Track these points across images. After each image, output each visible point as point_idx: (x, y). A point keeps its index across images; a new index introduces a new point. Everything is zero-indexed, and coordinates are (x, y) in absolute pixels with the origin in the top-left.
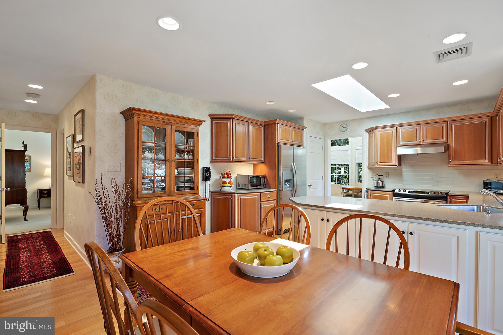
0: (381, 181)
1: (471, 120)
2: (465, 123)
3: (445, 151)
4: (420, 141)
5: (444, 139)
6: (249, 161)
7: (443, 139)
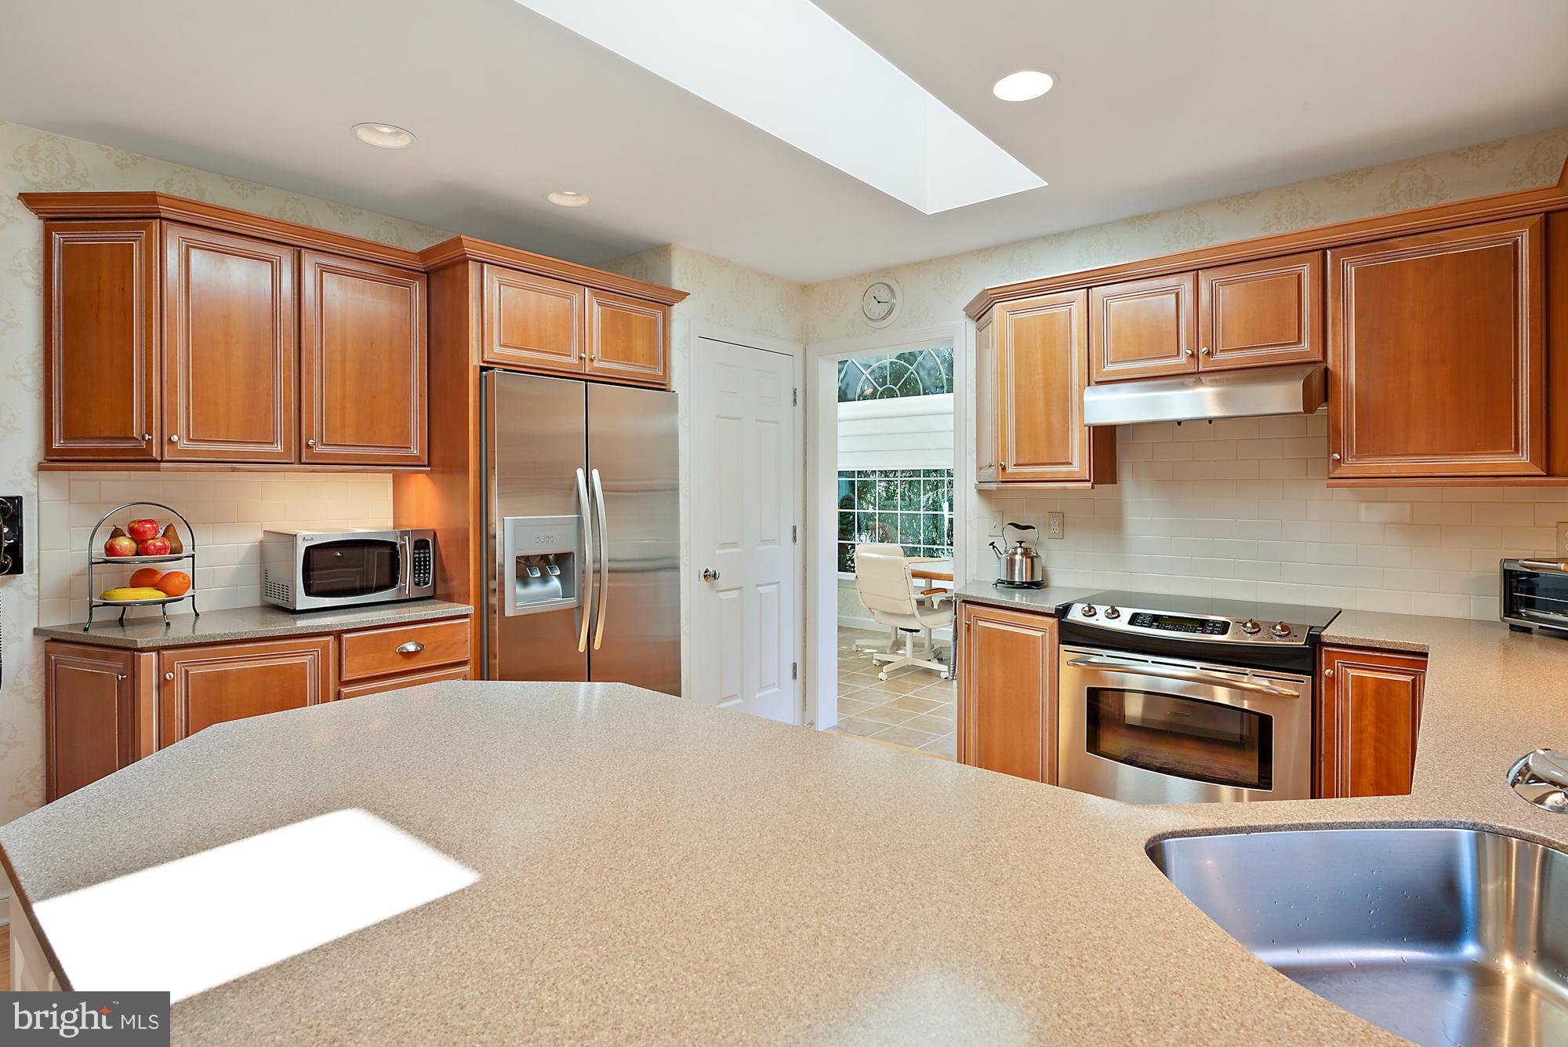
0: (1026, 553)
1: (1443, 238)
2: (1412, 251)
3: (1309, 407)
4: (1192, 355)
5: (1306, 346)
6: (304, 460)
7: (1299, 341)
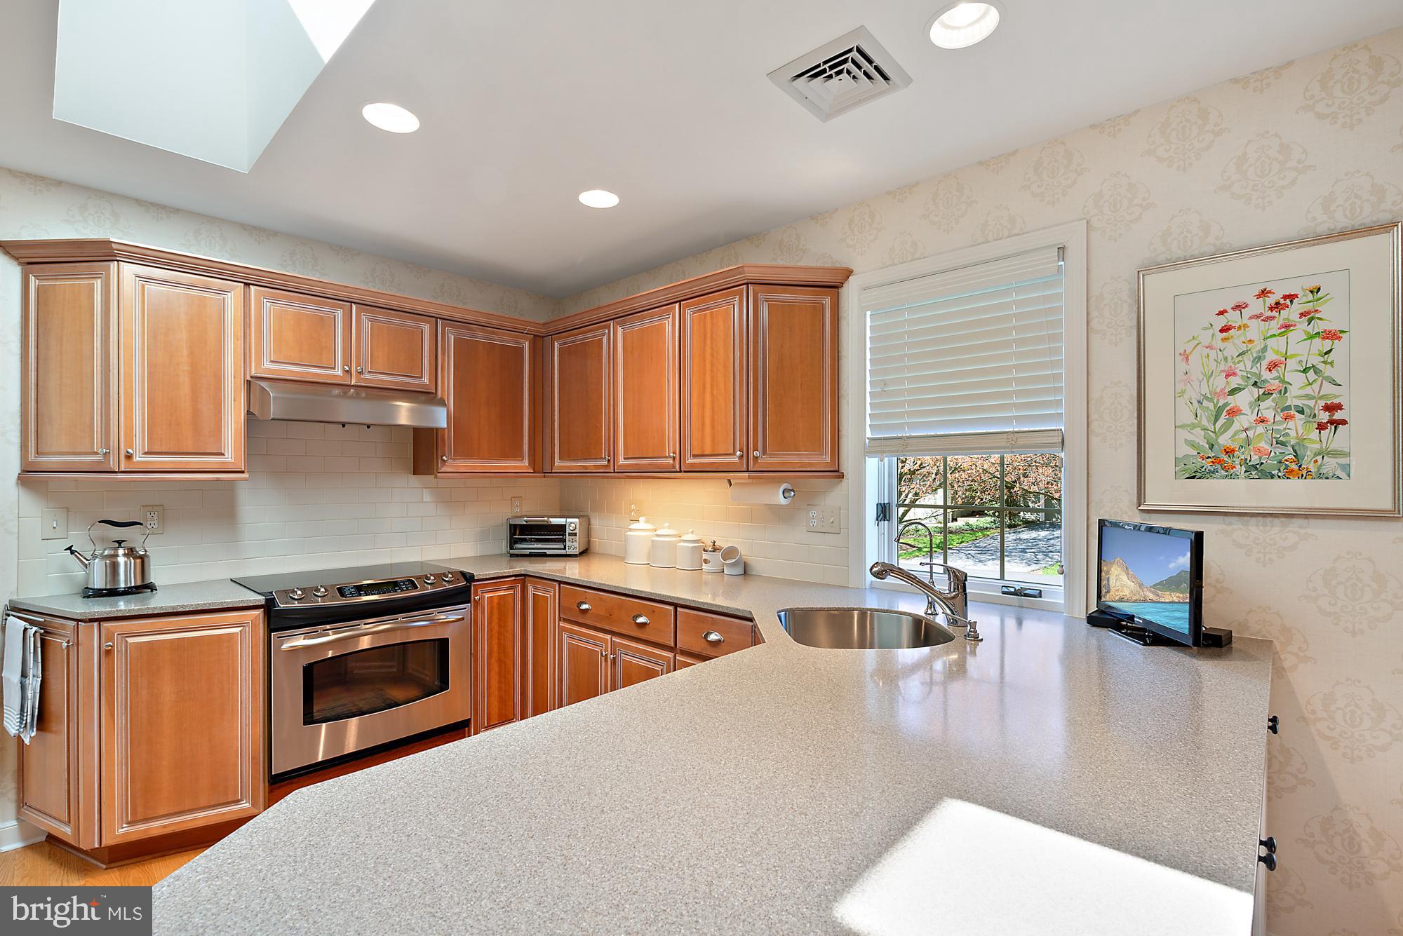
0: (131, 553)
1: (493, 333)
2: (481, 337)
4: (348, 371)
5: (426, 381)
